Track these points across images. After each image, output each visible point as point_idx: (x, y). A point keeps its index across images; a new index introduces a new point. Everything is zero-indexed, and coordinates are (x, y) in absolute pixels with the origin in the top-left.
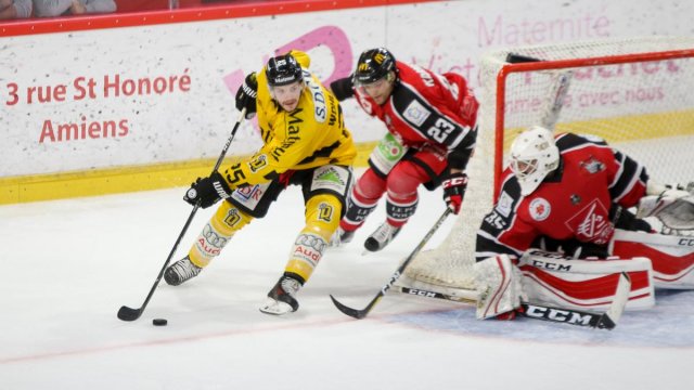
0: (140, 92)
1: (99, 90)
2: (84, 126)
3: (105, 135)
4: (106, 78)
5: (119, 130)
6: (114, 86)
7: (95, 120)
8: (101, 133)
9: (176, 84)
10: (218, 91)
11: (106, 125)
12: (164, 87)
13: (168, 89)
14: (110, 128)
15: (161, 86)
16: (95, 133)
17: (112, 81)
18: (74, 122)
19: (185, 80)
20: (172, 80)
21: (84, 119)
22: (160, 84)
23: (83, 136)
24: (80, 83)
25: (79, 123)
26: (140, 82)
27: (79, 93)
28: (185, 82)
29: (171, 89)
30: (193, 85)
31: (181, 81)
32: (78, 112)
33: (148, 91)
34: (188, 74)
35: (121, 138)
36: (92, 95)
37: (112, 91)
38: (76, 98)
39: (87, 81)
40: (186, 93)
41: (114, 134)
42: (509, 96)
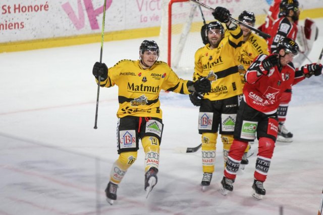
0: (29, 11)
1: (12, 10)
2: (6, 25)
3: (15, 28)
4: (15, 6)
5: (20, 26)
6: (18, 8)
7: (11, 22)
8: (13, 27)
9: (43, 8)
10: (59, 10)
11: (15, 24)
12: (38, 9)
13: (39, 10)
14: (17, 25)
15: (37, 8)
16: (11, 27)
17: (17, 6)
18: (2, 23)
19: (46, 6)
20: (41, 6)
21: (6, 22)
22: (36, 8)
23: (6, 28)
24: (5, 8)
25: (4, 23)
26: (29, 7)
27: (4, 11)
28: (46, 7)
29: (41, 10)
30: (50, 8)
31: (45, 7)
32: (4, 19)
33: (32, 11)
34: (48, 4)
35: (21, 29)
36: (9, 12)
37: (17, 11)
38: (3, 13)
39: (7, 6)
40: (47, 12)
41: (18, 28)
42: (173, 12)
